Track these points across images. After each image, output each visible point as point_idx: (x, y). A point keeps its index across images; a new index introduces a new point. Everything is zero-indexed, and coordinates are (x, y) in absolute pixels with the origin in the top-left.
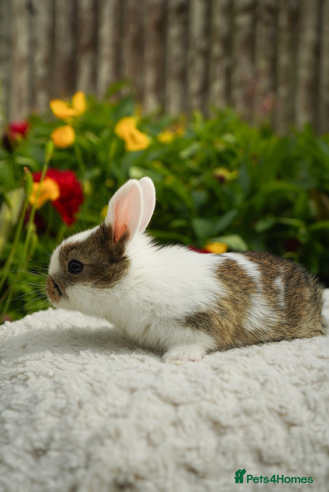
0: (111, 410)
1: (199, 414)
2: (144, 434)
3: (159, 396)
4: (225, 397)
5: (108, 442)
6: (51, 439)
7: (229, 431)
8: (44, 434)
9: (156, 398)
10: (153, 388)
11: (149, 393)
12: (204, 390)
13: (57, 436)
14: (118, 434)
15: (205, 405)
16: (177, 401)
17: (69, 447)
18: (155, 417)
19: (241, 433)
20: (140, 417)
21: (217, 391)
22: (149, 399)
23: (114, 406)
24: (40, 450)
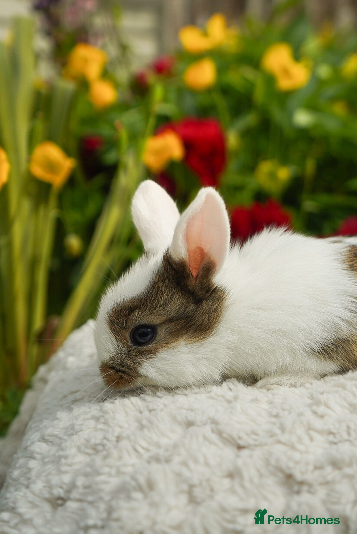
0: (154, 450)
1: (267, 463)
2: (185, 487)
3: (220, 434)
4: (312, 439)
5: (138, 495)
6: (73, 486)
7: (305, 488)
8: (67, 478)
9: (214, 437)
10: (214, 422)
11: (207, 430)
12: (283, 429)
13: (80, 481)
14: (151, 485)
15: (278, 450)
16: (241, 443)
17: (90, 498)
18: (207, 464)
19: (322, 493)
20: (184, 464)
21: (300, 431)
22: (205, 438)
23: (158, 446)
24: (60, 498)
